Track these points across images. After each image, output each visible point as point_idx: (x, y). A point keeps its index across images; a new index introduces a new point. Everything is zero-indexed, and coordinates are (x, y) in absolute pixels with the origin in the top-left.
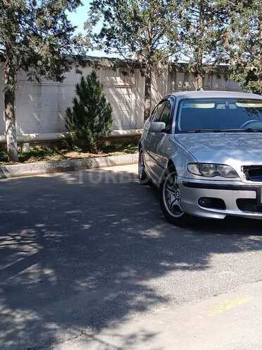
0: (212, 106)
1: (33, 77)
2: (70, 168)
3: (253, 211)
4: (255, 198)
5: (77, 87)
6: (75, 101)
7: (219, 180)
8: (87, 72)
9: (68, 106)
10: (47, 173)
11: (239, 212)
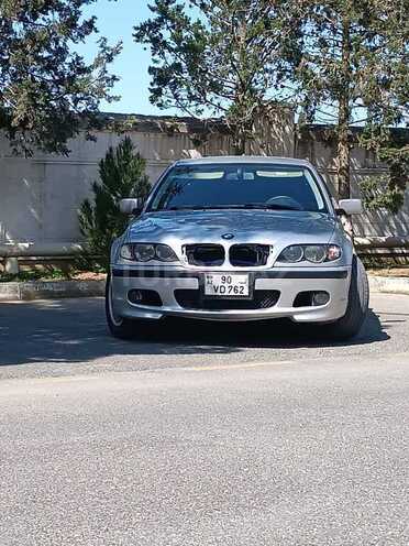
0: (219, 175)
1: (19, 148)
2: (65, 292)
3: (198, 308)
4: (197, 288)
5: (102, 165)
6: (95, 187)
7: (156, 265)
8: (108, 140)
9: (85, 197)
10: (24, 299)
11: (179, 309)
